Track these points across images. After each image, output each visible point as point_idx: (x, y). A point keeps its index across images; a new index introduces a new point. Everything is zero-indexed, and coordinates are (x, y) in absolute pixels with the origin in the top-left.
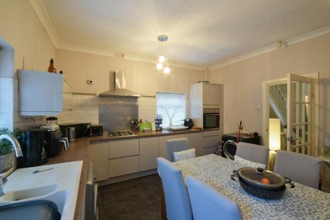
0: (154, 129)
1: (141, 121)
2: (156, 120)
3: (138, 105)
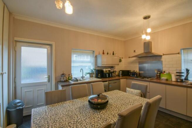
1: (164, 72)
2: (177, 73)
3: (162, 61)
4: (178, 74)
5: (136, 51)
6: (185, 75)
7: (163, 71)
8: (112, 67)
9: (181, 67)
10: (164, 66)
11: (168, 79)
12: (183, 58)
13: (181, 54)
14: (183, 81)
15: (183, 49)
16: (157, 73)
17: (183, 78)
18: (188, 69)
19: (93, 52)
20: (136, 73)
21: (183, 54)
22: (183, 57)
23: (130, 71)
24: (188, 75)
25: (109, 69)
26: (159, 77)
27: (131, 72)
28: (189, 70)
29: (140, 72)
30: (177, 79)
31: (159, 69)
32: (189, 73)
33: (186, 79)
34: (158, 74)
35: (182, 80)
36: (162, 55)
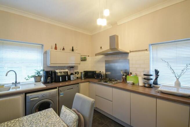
0: (141, 84)
1: (131, 74)
2: (144, 75)
3: (129, 60)
4: (146, 77)
5: (102, 48)
6: (153, 77)
7: (130, 72)
8: (72, 67)
9: (149, 67)
10: (131, 66)
11: (134, 83)
12: (152, 56)
13: (150, 51)
14: (152, 86)
15: (152, 45)
16: (123, 75)
17: (152, 82)
18: (157, 70)
19: (41, 46)
20: (101, 75)
21: (151, 50)
22: (152, 54)
23: (95, 72)
24: (157, 77)
25: (67, 70)
26: (125, 80)
27: (97, 73)
28: (158, 72)
29: (106, 73)
30: (145, 83)
31: (126, 70)
32: (158, 76)
33: (155, 83)
34: (124, 77)
35: (150, 85)
36: (129, 52)
